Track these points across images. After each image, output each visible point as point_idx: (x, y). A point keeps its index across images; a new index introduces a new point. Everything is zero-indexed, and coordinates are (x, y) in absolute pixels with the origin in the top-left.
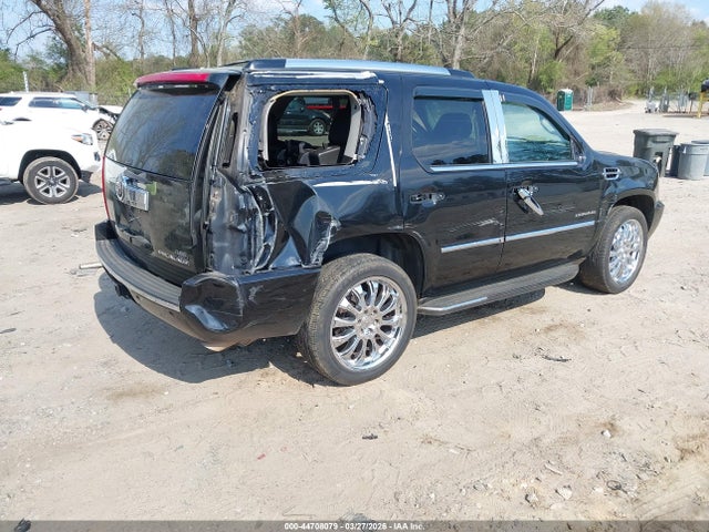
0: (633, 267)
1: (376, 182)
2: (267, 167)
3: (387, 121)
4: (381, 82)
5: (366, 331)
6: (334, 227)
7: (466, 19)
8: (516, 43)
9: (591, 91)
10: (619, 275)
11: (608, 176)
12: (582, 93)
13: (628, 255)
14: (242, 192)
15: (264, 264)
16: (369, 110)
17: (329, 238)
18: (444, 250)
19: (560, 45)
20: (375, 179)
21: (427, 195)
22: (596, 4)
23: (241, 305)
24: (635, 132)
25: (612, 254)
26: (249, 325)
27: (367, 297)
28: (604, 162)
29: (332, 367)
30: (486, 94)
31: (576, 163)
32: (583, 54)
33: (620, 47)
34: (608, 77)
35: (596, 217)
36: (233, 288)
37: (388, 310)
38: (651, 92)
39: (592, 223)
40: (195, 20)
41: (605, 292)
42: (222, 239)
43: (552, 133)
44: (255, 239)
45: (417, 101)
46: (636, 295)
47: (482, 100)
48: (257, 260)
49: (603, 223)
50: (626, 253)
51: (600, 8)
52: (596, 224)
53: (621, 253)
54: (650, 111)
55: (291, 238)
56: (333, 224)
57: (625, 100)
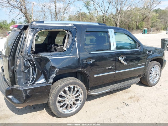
0: (157, 79)
1: (71, 57)
2: (34, 53)
3: (76, 39)
4: (75, 27)
5: (70, 101)
6: (57, 71)
7: (121, 12)
8: (133, 18)
9: (152, 29)
10: (153, 81)
11: (149, 53)
12: (150, 29)
13: (156, 75)
14: (26, 61)
15: (33, 83)
16: (70, 35)
17: (55, 74)
18: (95, 76)
19: (144, 18)
20: (72, 56)
21: (89, 60)
22: (153, 8)
23: (24, 96)
24: (161, 39)
25: (150, 75)
26: (28, 102)
27: (70, 91)
28: (147, 49)
29: (57, 113)
30: (109, 30)
31: (138, 50)
32: (150, 20)
33: (159, 18)
34: (156, 25)
35: (145, 65)
36: (21, 91)
37: (77, 94)
38: (167, 29)
39: (144, 67)
40: (56, 14)
41: (149, 86)
42: (20, 75)
43: (131, 41)
44: (30, 75)
45: (86, 33)
46: (158, 87)
47: (108, 32)
48: (30, 81)
49: (147, 67)
50: (155, 75)
51: (154, 9)
52: (145, 67)
53: (153, 75)
54: (167, 34)
55: (43, 74)
56: (56, 70)
57: (161, 31)
